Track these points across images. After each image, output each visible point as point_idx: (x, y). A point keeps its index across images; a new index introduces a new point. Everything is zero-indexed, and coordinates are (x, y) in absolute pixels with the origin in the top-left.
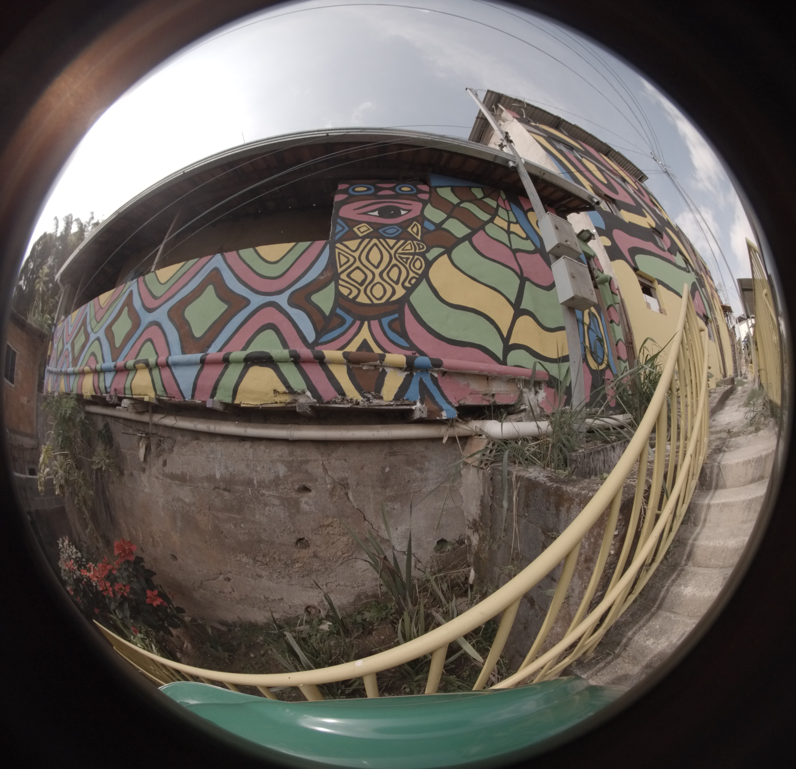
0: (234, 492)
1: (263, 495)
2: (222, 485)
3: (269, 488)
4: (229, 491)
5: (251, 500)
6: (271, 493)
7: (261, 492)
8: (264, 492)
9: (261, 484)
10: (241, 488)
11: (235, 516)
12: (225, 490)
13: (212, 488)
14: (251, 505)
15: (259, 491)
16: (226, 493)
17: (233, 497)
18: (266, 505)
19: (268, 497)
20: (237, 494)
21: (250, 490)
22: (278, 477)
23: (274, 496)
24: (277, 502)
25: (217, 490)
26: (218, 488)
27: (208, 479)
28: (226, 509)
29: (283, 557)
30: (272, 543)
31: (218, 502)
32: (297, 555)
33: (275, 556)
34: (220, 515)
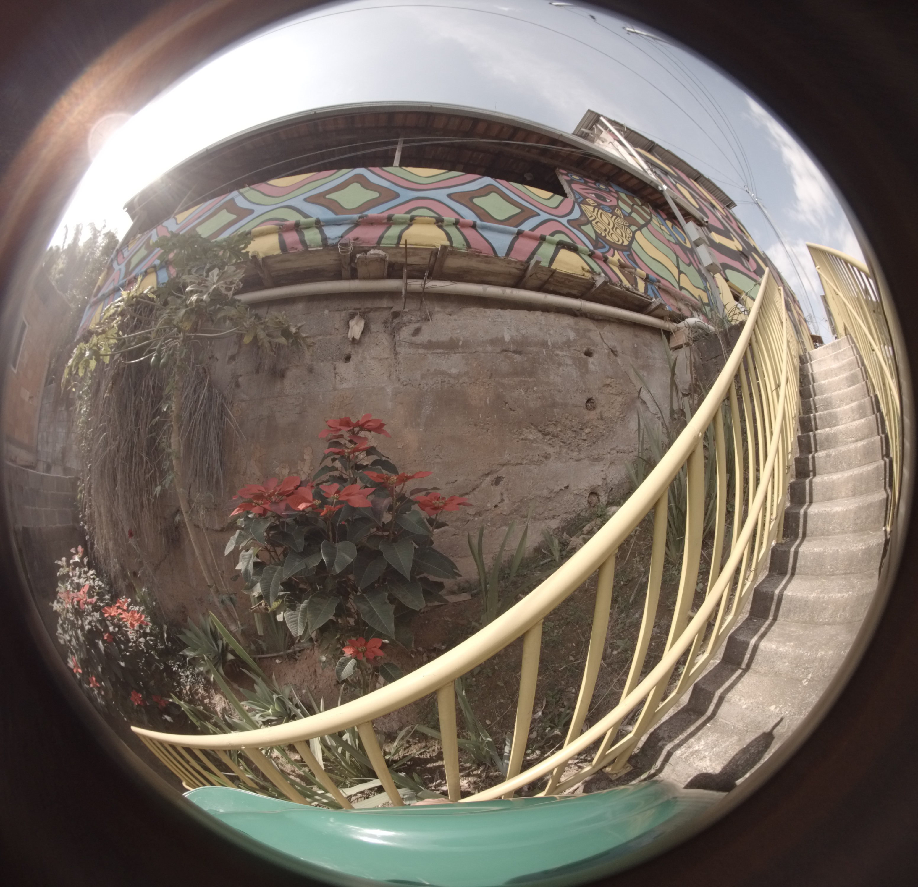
0: (526, 353)
1: (557, 355)
2: (512, 347)
3: (562, 349)
4: (520, 353)
5: (546, 361)
6: (565, 353)
7: (555, 353)
8: (558, 352)
9: (554, 345)
10: (535, 349)
11: (526, 379)
12: (515, 352)
13: (499, 350)
14: (545, 366)
15: (553, 352)
16: (516, 356)
17: (526, 359)
18: (560, 365)
19: (562, 356)
20: (530, 355)
21: (544, 350)
22: (569, 340)
23: (568, 356)
24: (570, 362)
25: (505, 353)
26: (506, 351)
27: (493, 342)
28: (515, 373)
29: (575, 422)
30: (566, 405)
31: (505, 367)
32: (587, 418)
33: (568, 422)
34: (506, 381)
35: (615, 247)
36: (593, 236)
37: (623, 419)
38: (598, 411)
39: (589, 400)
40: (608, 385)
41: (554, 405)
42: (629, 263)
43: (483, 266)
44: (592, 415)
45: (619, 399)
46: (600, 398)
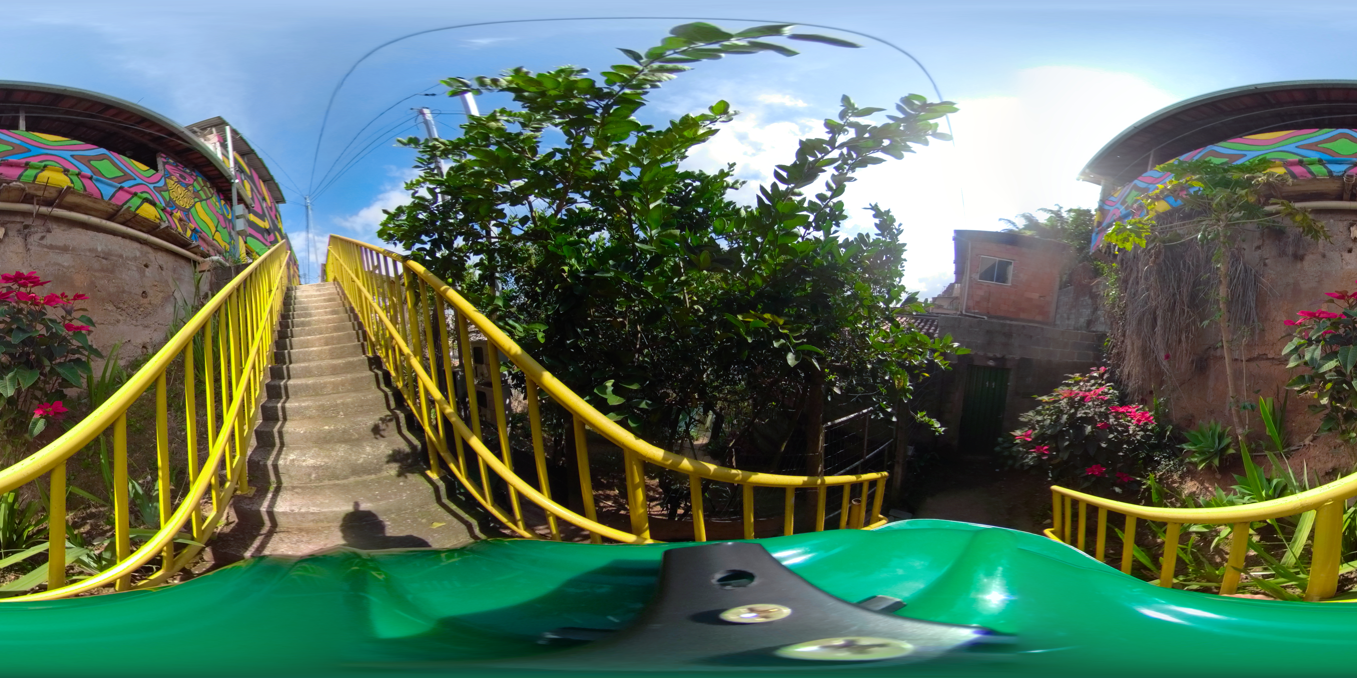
0: (110, 260)
1: (128, 264)
2: (102, 255)
3: (131, 260)
4: (106, 259)
5: (121, 266)
6: (132, 263)
8: (128, 262)
9: (127, 258)
10: (115, 258)
11: (108, 274)
12: (103, 258)
13: (93, 255)
14: (120, 268)
15: (126, 261)
16: (104, 260)
17: (109, 263)
18: (128, 269)
19: (131, 265)
20: (112, 261)
21: (121, 260)
22: (136, 257)
23: (134, 265)
24: (135, 269)
25: (97, 258)
26: (98, 256)
27: (90, 250)
28: (102, 270)
29: (135, 304)
30: (131, 293)
31: (97, 266)
32: (142, 302)
33: (131, 303)
34: (97, 274)
35: (179, 208)
36: (168, 199)
37: (162, 306)
38: (149, 299)
39: (144, 292)
40: (156, 286)
41: (124, 292)
42: (185, 218)
43: (91, 204)
44: (145, 301)
45: (161, 294)
46: (150, 292)
